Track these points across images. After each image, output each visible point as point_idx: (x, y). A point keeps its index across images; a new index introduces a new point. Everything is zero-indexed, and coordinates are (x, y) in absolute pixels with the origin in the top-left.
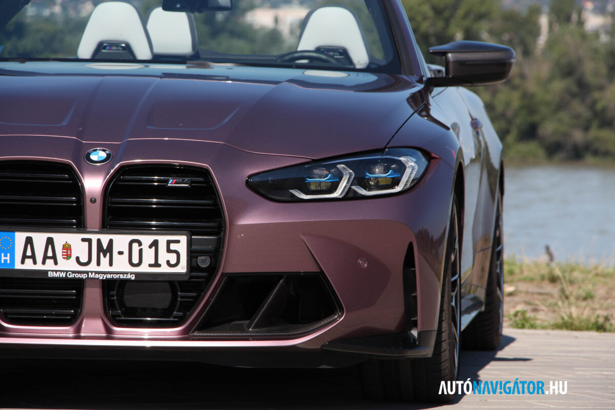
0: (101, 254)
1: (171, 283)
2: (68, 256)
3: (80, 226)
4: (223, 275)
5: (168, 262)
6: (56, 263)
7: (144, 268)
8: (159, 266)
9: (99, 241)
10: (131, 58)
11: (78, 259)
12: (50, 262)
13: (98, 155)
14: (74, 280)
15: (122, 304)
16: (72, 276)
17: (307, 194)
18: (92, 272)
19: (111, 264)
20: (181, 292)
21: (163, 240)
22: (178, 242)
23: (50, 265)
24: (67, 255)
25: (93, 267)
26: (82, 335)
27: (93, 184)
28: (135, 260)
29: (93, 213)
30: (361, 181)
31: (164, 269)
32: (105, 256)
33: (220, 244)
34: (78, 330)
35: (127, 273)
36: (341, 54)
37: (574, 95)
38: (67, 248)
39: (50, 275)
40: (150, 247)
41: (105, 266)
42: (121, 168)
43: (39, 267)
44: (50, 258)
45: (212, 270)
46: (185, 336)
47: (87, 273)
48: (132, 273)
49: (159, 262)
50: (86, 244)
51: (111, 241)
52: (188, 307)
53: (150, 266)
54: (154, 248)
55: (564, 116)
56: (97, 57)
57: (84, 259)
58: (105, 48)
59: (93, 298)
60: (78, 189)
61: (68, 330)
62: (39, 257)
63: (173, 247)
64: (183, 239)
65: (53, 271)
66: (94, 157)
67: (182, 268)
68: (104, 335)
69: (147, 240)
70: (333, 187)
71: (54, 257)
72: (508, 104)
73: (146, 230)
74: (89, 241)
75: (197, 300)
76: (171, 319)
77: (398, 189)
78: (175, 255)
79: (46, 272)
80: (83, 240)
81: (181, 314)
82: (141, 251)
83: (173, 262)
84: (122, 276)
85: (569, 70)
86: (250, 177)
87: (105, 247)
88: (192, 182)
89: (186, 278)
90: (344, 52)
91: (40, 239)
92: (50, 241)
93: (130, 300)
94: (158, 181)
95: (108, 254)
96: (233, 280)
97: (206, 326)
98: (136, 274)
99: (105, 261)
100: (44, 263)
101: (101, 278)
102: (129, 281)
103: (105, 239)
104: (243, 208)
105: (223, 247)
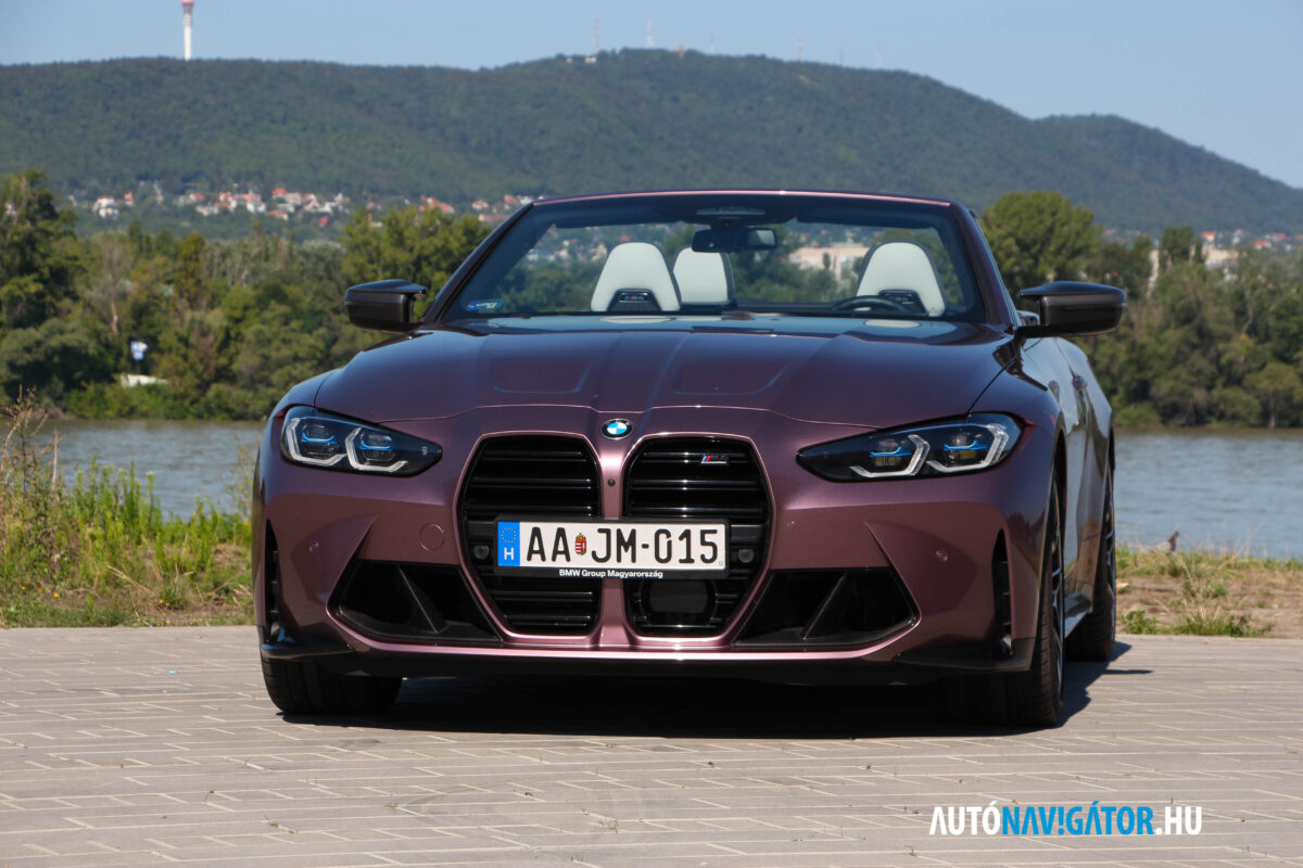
0: (622, 548)
1: (706, 581)
2: (582, 551)
3: (597, 515)
4: (770, 572)
5: (703, 557)
6: (568, 559)
7: (674, 565)
8: (691, 561)
9: (619, 532)
10: (655, 309)
11: (594, 554)
12: (561, 558)
13: (617, 428)
14: (590, 579)
15: (648, 609)
16: (587, 574)
17: (871, 471)
18: (611, 570)
19: (634, 560)
20: (720, 592)
21: (696, 529)
22: (714, 532)
23: (561, 562)
24: (581, 549)
25: (612, 563)
26: (601, 645)
27: (611, 463)
28: (663, 555)
29: (612, 498)
30: (938, 454)
31: (698, 565)
32: (626, 550)
33: (765, 536)
34: (596, 640)
35: (653, 571)
36: (910, 300)
37: (1194, 347)
38: (581, 541)
39: (562, 573)
40: (681, 538)
41: (626, 562)
42: (645, 442)
43: (549, 564)
44: (561, 553)
45: (757, 565)
46: (725, 646)
47: (605, 570)
48: (659, 571)
49: (692, 557)
50: (604, 535)
51: (633, 533)
52: (727, 611)
53: (681, 561)
54: (685, 539)
55: (1181, 371)
56: (615, 309)
57: (602, 554)
58: (623, 298)
59: (613, 600)
60: (593, 470)
61: (583, 640)
62: (549, 552)
63: (708, 538)
64: (721, 528)
65: (565, 569)
66: (612, 430)
67: (720, 564)
68: (628, 645)
69: (676, 530)
70: (904, 463)
71: (566, 552)
72: (1113, 357)
73: (675, 518)
74: (608, 532)
75: (738, 603)
76: (708, 626)
77: (984, 464)
78: (710, 548)
79: (556, 570)
80: (601, 531)
81: (719, 620)
82: (669, 544)
83: (709, 556)
84: (647, 575)
85: (1187, 316)
86: (801, 451)
87: (626, 539)
88: (731, 459)
89: (725, 577)
90: (914, 298)
91: (549, 530)
92: (561, 533)
93: (657, 603)
94: (688, 458)
95: (630, 549)
96: (782, 578)
97: (750, 635)
98: (665, 572)
99: (627, 556)
100: (554, 559)
101: (622, 577)
102: (656, 579)
103: (626, 529)
104: (793, 490)
105: (770, 537)
